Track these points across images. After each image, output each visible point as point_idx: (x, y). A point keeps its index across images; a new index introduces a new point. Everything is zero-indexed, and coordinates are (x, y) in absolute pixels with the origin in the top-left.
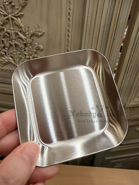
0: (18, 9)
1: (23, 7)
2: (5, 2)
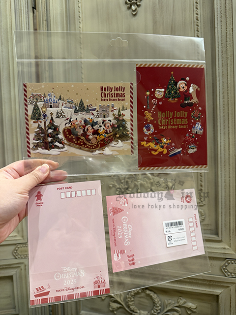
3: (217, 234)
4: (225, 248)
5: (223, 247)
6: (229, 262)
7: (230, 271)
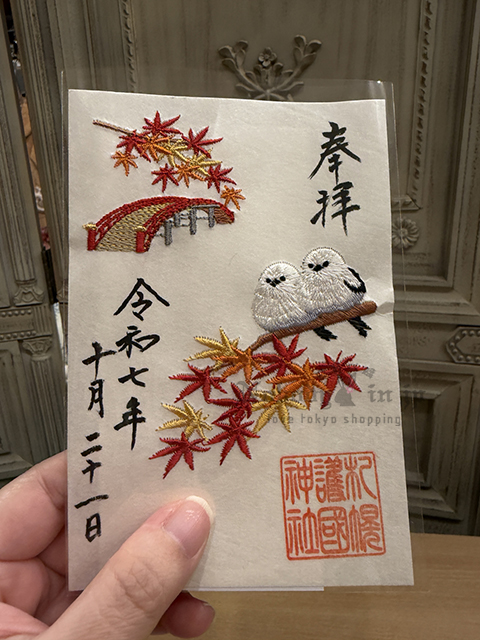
0: (291, 74)
1: (305, 68)
2: (261, 63)
3: (443, 273)
4: (458, 304)
5: (454, 301)
6: (465, 332)
7: (464, 351)
